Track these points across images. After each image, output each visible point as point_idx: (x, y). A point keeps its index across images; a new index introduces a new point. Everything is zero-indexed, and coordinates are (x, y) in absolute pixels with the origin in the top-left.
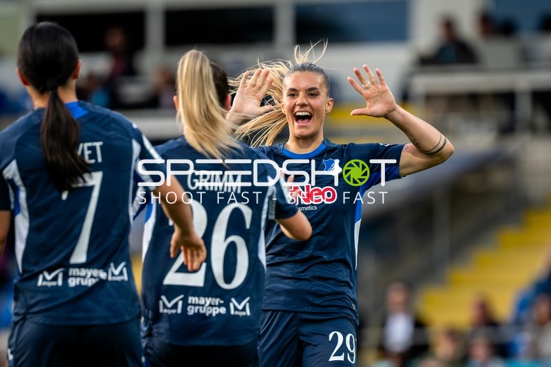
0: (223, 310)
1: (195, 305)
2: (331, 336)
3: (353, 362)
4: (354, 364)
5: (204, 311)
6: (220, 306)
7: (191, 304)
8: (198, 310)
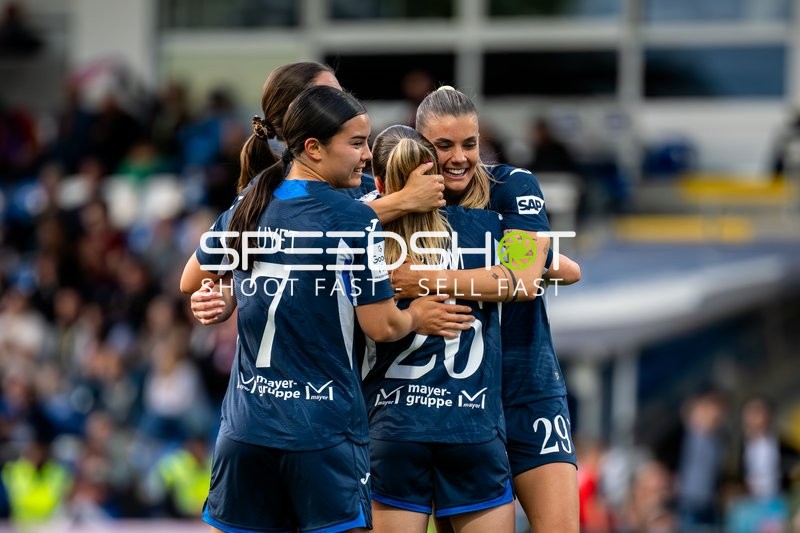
0: (449, 403)
1: (416, 394)
2: (535, 426)
3: (570, 452)
4: (573, 453)
5: (425, 403)
6: (446, 397)
7: (412, 394)
8: (419, 400)
